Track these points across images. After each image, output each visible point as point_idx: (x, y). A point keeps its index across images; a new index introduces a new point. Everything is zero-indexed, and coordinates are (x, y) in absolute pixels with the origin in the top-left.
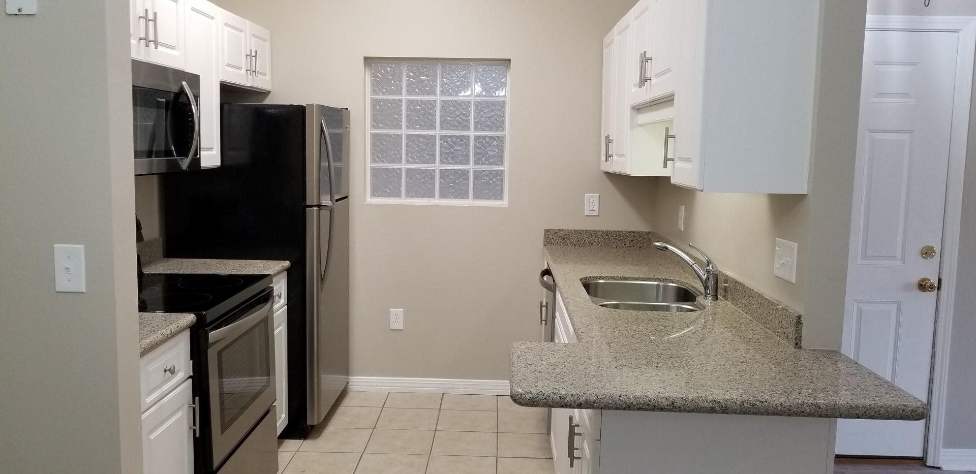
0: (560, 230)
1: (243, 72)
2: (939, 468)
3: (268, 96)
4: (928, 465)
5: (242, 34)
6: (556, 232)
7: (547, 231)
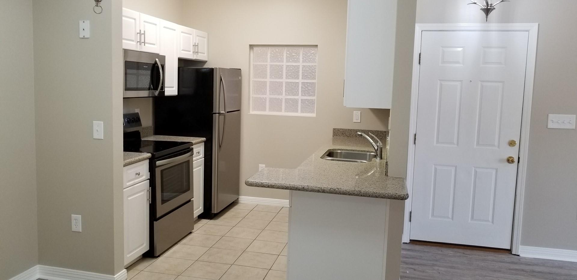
0: (341, 129)
1: (191, 53)
2: (518, 255)
3: (206, 63)
4: (513, 253)
5: (191, 36)
6: (338, 130)
7: (334, 129)
